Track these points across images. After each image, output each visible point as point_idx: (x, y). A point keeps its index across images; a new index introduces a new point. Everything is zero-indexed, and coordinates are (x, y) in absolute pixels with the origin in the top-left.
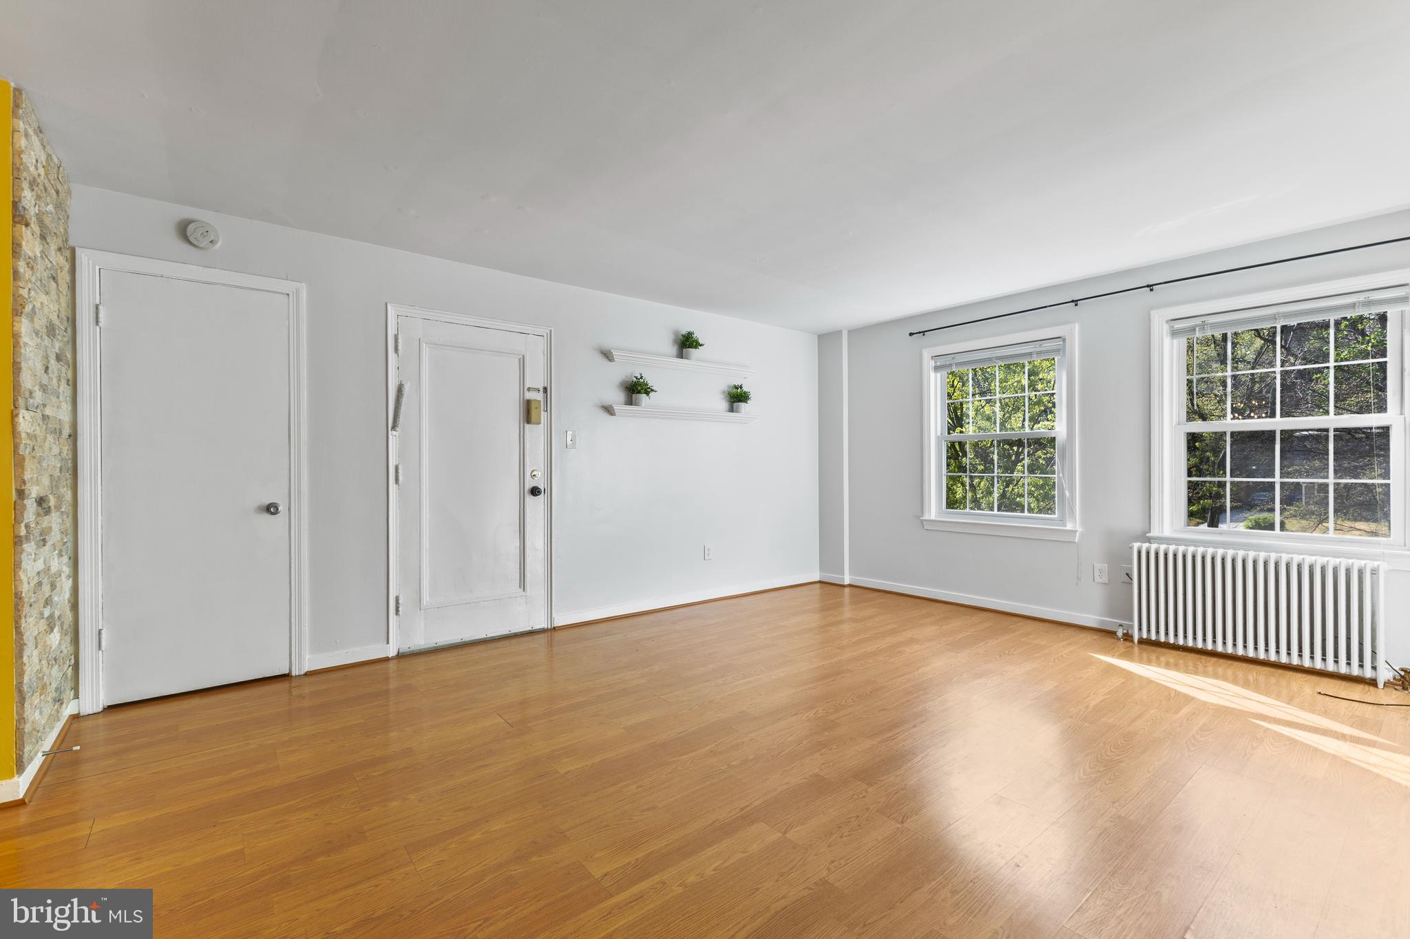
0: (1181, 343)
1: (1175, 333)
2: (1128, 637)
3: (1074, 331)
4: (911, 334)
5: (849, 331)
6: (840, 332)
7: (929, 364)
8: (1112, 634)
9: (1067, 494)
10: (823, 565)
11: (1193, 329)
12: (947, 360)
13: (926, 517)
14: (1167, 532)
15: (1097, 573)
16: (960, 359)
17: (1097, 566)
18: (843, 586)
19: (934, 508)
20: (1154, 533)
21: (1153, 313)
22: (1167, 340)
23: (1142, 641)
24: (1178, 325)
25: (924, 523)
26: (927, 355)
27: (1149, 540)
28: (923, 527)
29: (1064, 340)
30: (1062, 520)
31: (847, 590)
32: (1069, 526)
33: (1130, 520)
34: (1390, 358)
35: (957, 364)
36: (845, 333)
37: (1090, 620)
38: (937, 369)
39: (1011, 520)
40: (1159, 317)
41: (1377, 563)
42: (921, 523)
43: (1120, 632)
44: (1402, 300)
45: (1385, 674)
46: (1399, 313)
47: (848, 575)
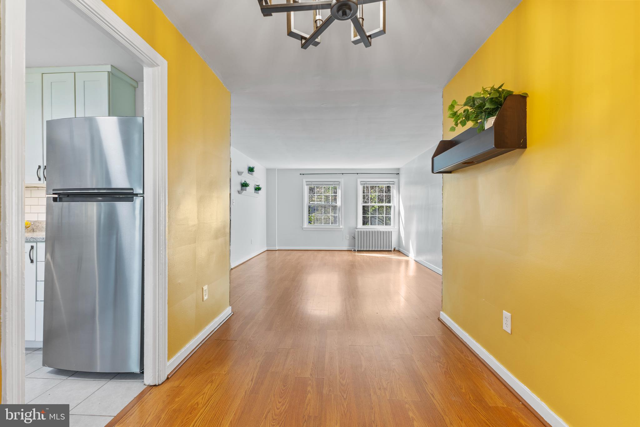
0: (362, 186)
1: (361, 184)
2: (355, 251)
3: (342, 180)
4: (300, 174)
6: (276, 169)
7: (305, 183)
8: (351, 251)
9: (341, 219)
10: (268, 245)
11: (365, 184)
12: (310, 183)
13: (304, 227)
14: (360, 227)
15: (347, 237)
16: (313, 183)
17: (347, 236)
18: (277, 250)
19: (306, 225)
20: (358, 227)
21: (358, 179)
22: (360, 186)
23: (358, 251)
24: (362, 183)
25: (304, 229)
26: (304, 181)
27: (357, 229)
28: (303, 229)
29: (340, 182)
30: (339, 225)
31: (277, 251)
32: (341, 227)
33: (352, 224)
34: (391, 194)
35: (313, 185)
36: (277, 170)
37: (346, 248)
38: (307, 185)
39: (327, 226)
40: (359, 180)
41: (392, 230)
42: (303, 228)
43: (353, 250)
44: (394, 184)
45: (393, 249)
46: (393, 186)
47: (277, 247)
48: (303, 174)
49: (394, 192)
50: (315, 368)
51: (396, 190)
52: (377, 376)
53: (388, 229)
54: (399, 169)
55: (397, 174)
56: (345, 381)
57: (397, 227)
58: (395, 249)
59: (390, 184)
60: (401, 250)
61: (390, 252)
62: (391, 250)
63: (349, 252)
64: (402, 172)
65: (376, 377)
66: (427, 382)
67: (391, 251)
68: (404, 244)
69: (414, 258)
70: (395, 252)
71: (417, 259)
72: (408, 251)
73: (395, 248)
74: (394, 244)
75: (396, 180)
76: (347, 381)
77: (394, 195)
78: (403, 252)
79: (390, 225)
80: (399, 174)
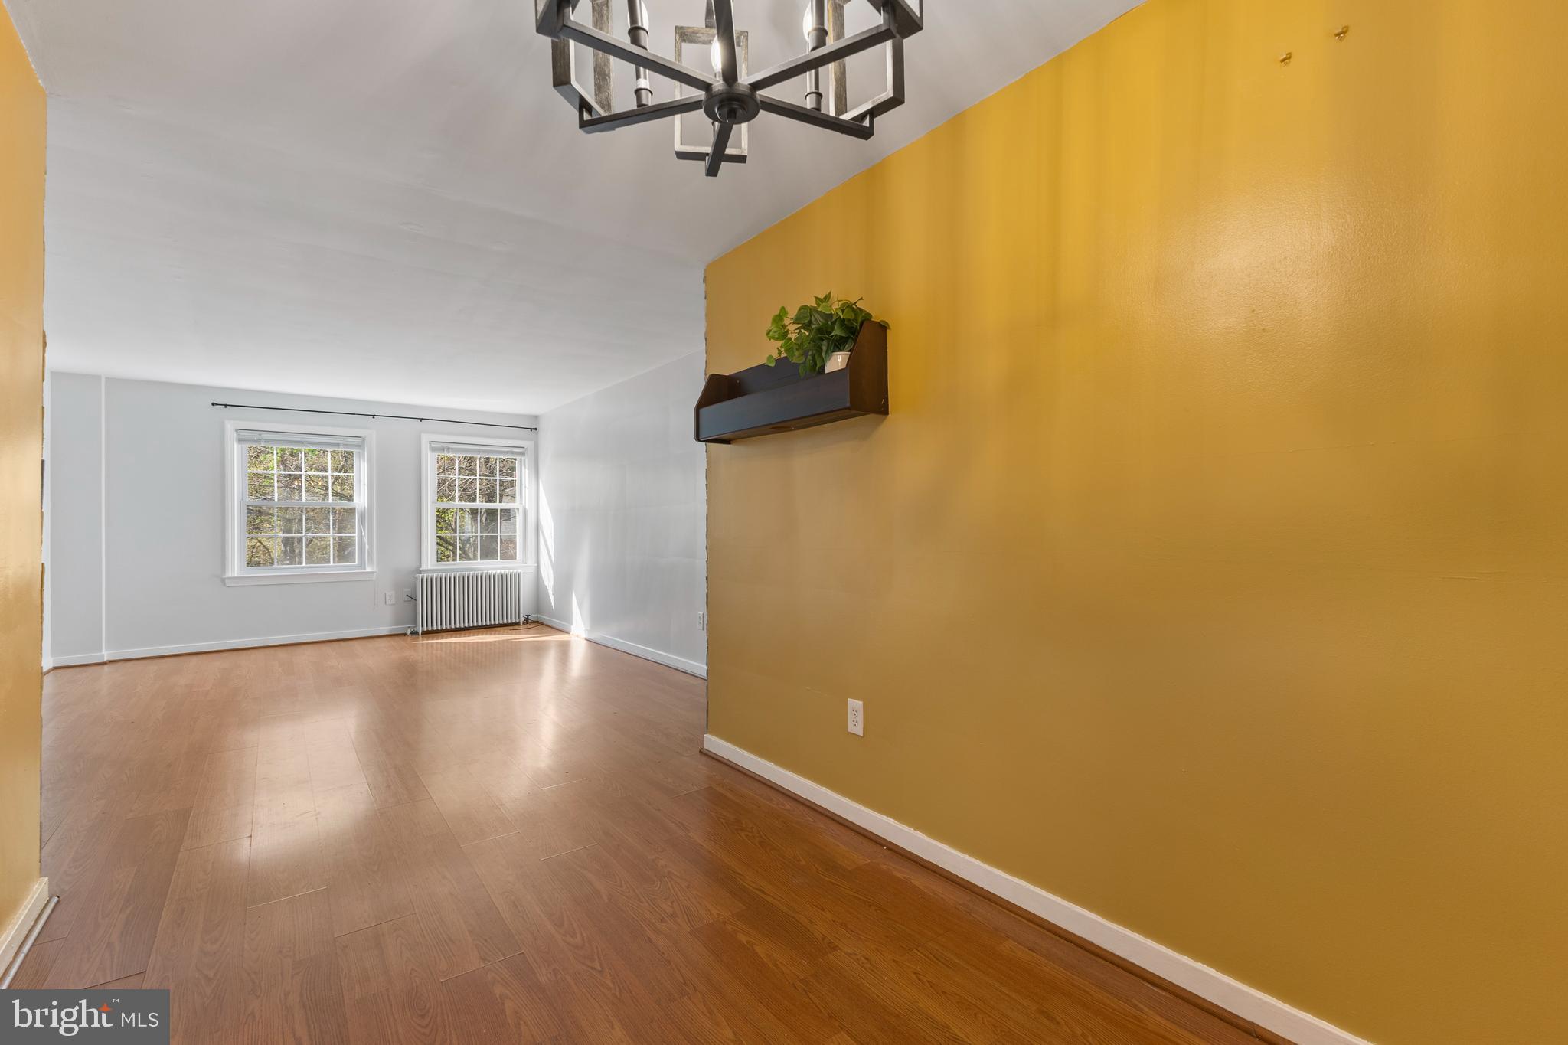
0: (435, 455)
1: (434, 450)
2: (414, 633)
3: (371, 432)
4: (213, 404)
5: (106, 378)
7: (231, 435)
8: (404, 634)
9: (367, 546)
10: (58, 647)
11: (443, 450)
12: (253, 435)
13: (229, 574)
14: (429, 567)
15: (388, 598)
16: (266, 436)
17: (388, 594)
19: (236, 567)
20: (425, 568)
21: (422, 434)
22: (429, 453)
23: (424, 633)
24: (433, 445)
25: (227, 580)
26: (230, 427)
27: (420, 572)
28: (225, 584)
29: (364, 439)
30: (362, 564)
31: (106, 667)
32: (369, 569)
33: (407, 561)
34: (517, 478)
35: (266, 441)
36: (103, 380)
37: (384, 630)
38: (240, 440)
39: (319, 569)
40: (426, 439)
41: (519, 571)
42: (223, 581)
43: (409, 632)
44: (523, 454)
45: (522, 619)
46: (521, 459)
47: (106, 650)
48: (226, 406)
49: (524, 475)
50: (486, 940)
51: (528, 469)
52: (643, 899)
53: (505, 569)
54: (536, 418)
55: (531, 429)
56: (578, 935)
57: (531, 562)
58: (527, 620)
59: (513, 453)
60: (544, 618)
61: (517, 627)
62: (518, 621)
63: (397, 638)
64: (543, 426)
65: (642, 902)
66: (740, 872)
67: (518, 624)
68: (553, 604)
69: (584, 635)
70: (529, 626)
71: (593, 637)
72: (568, 619)
73: (528, 616)
74: (525, 608)
75: (528, 444)
76: (585, 935)
77: (523, 483)
78: (549, 624)
79: (513, 557)
80: (536, 429)
